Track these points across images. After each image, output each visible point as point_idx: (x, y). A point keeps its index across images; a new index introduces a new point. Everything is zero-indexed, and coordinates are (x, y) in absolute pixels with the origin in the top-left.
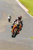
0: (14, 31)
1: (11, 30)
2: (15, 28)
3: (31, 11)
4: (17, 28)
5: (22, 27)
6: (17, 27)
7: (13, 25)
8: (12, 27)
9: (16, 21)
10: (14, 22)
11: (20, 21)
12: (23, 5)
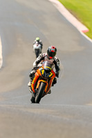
1: (29, 84)
2: (39, 78)
6: (44, 76)
7: (34, 71)
12: (71, 13)
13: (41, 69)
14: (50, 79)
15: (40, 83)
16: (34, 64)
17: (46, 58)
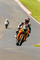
0: (20, 38)
1: (16, 36)
3: (34, 14)
4: (23, 34)
5: (30, 32)
6: (23, 32)
7: (18, 30)
8: (17, 32)
9: (22, 24)
10: (20, 26)
11: (27, 25)
13: (22, 29)
14: (26, 34)
15: (22, 36)
16: (19, 26)
17: (24, 23)
